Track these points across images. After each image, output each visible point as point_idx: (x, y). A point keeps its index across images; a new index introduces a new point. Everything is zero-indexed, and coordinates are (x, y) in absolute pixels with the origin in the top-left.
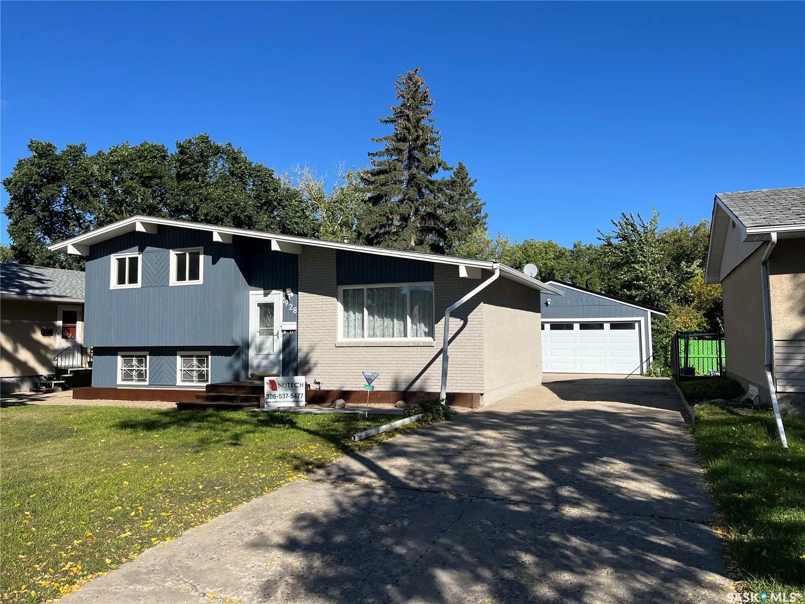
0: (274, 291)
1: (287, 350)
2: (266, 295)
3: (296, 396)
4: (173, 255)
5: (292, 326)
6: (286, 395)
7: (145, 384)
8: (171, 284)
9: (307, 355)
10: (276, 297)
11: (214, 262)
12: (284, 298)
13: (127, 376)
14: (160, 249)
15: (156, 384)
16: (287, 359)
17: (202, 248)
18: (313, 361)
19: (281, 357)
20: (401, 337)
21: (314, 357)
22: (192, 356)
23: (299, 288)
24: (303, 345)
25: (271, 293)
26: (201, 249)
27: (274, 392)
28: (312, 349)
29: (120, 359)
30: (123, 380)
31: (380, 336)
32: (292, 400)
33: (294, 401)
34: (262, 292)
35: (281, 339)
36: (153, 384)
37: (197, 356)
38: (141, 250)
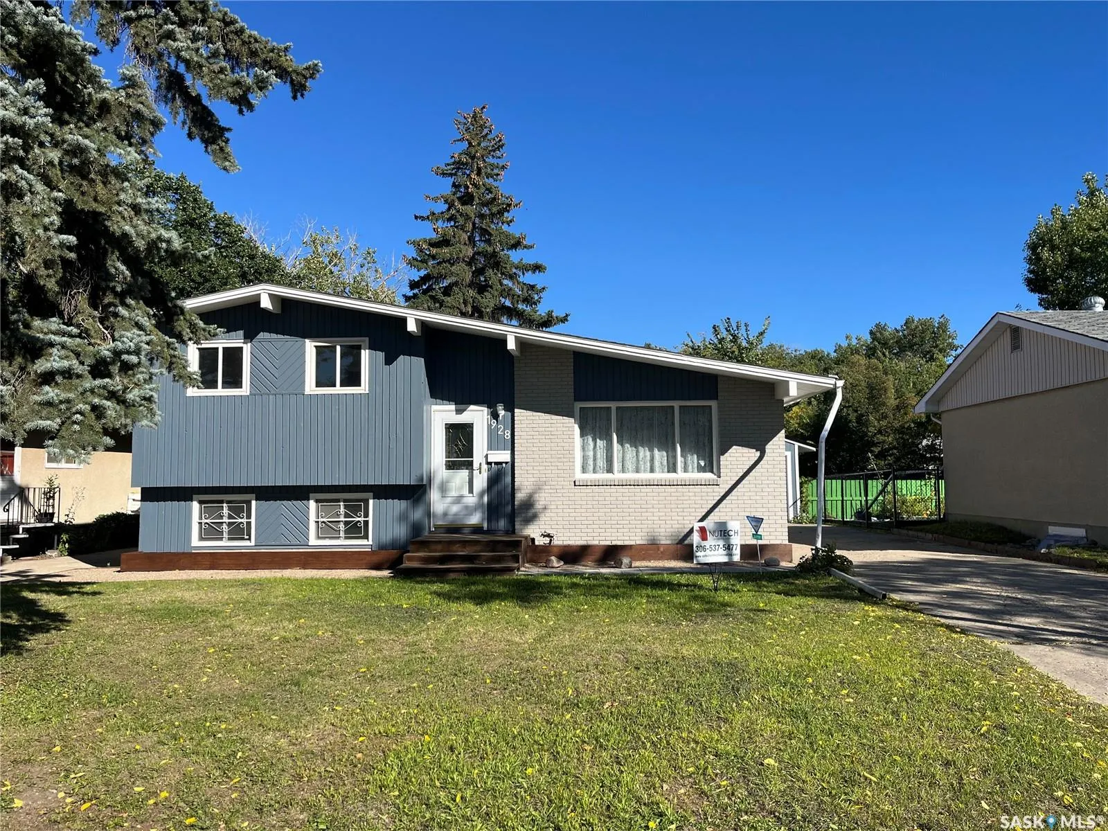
0: (472, 407)
1: (495, 489)
2: (459, 412)
3: (728, 548)
4: (310, 347)
5: (504, 456)
6: (717, 547)
7: (246, 545)
8: (307, 391)
9: (531, 496)
10: (477, 416)
11: (389, 361)
12: (489, 417)
13: (210, 532)
14: (286, 337)
15: (270, 543)
16: (496, 502)
17: (367, 339)
18: (539, 506)
19: (486, 499)
20: (663, 472)
21: (541, 500)
22: (338, 501)
23: (516, 403)
24: (524, 482)
25: (469, 409)
26: (364, 341)
27: (704, 543)
28: (538, 489)
29: (195, 506)
30: (201, 539)
31: (633, 472)
32: (725, 552)
33: (727, 555)
34: (453, 407)
35: (485, 475)
36: (264, 544)
37: (345, 501)
38: (249, 337)
